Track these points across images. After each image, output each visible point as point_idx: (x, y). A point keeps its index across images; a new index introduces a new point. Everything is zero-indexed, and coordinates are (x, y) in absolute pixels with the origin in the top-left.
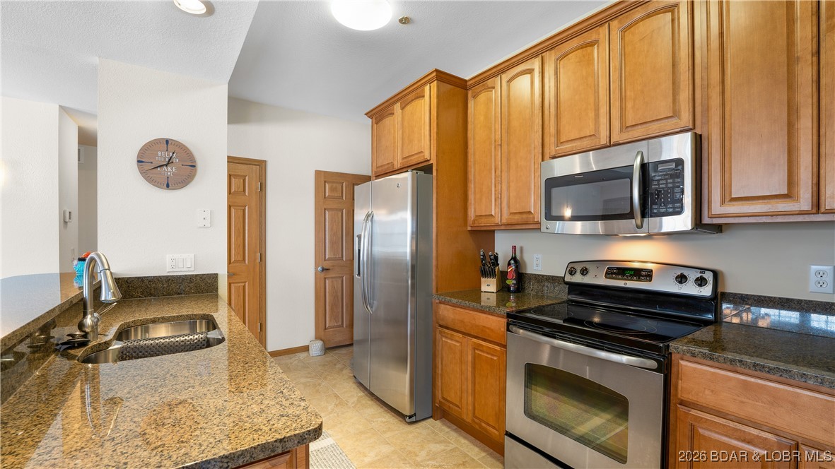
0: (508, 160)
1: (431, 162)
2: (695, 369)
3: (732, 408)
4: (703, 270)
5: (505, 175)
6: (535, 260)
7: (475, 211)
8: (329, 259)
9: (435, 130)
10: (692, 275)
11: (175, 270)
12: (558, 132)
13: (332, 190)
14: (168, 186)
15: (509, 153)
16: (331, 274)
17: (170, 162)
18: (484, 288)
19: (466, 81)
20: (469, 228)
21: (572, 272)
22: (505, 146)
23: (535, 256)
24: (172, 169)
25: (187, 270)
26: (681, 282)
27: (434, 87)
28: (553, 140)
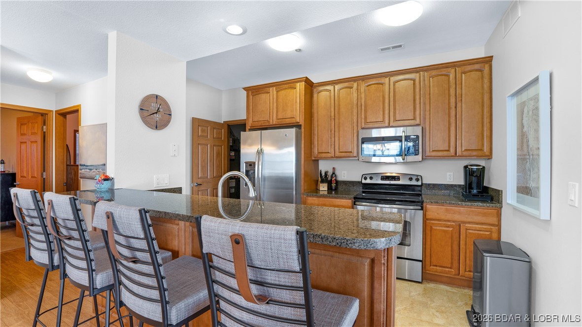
0: (339, 127)
1: (300, 124)
2: (432, 207)
3: (443, 217)
4: (417, 176)
5: (337, 134)
6: (343, 174)
7: (318, 150)
8: (201, 178)
9: (303, 107)
10: (414, 178)
11: (159, 186)
12: (366, 118)
13: (203, 131)
14: (156, 128)
15: (339, 123)
16: (202, 188)
17: (158, 110)
18: (321, 189)
19: (313, 83)
20: (313, 159)
21: (366, 179)
22: (337, 120)
23: (343, 172)
24: (159, 116)
25: (165, 185)
26: (411, 180)
27: (302, 85)
28: (363, 121)
